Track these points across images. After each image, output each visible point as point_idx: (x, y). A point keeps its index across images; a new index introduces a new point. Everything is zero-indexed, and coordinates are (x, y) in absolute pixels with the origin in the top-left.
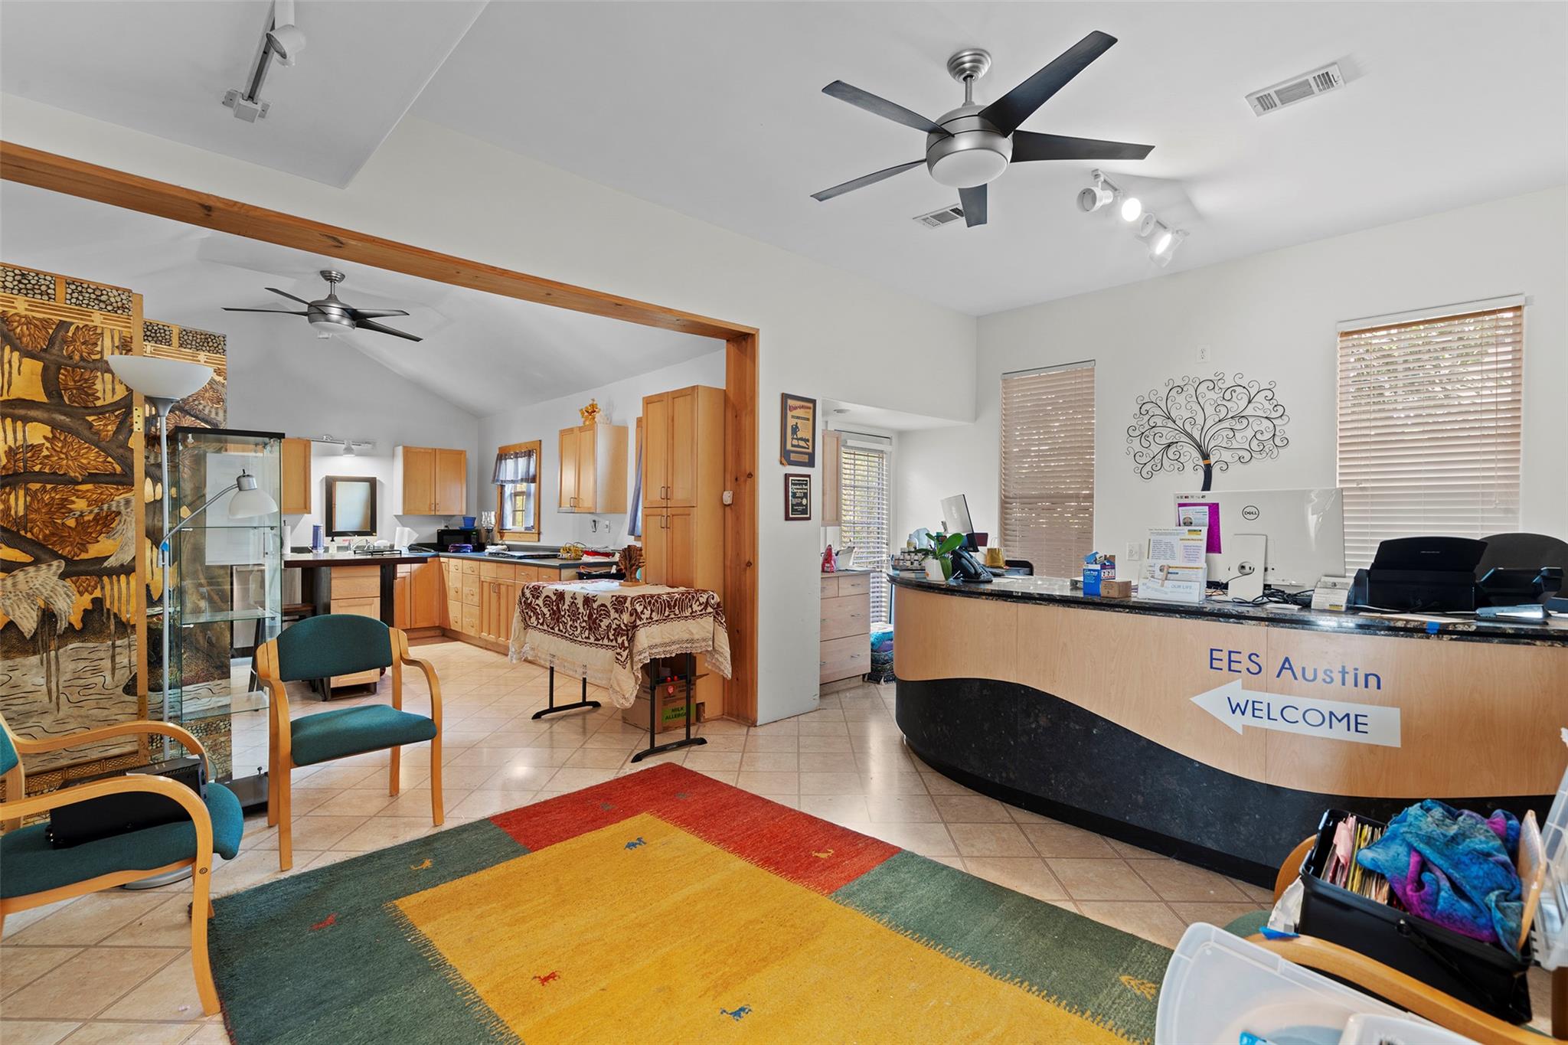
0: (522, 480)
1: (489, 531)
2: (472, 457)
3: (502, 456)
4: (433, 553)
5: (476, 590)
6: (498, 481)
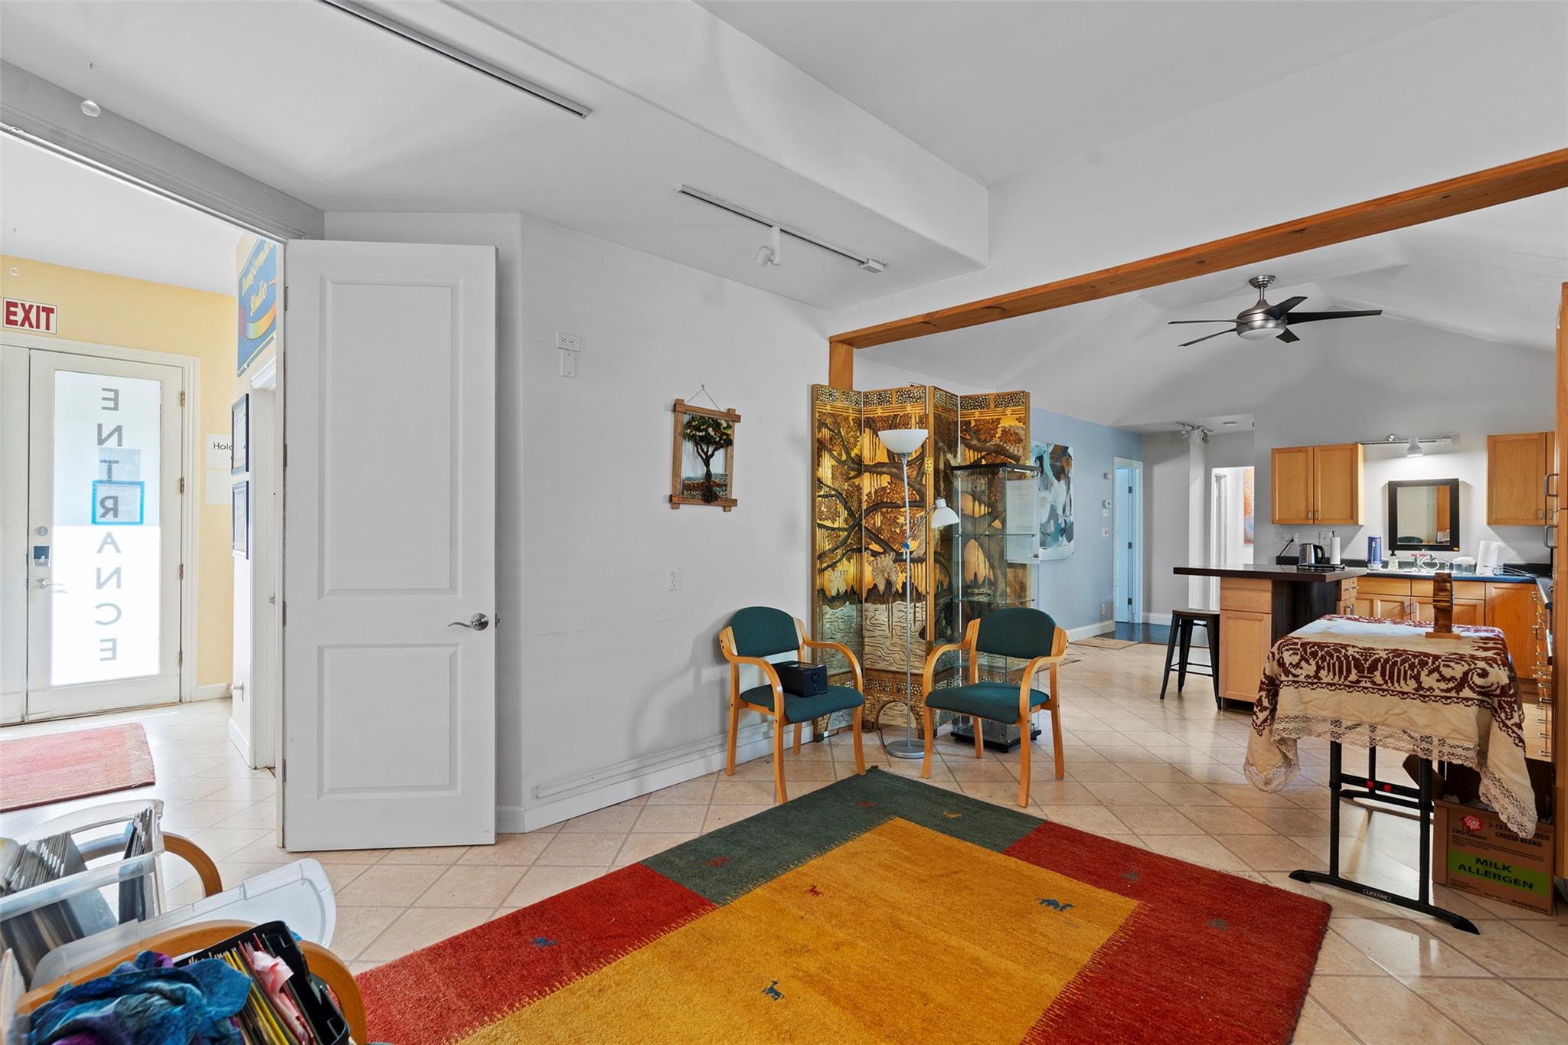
4: (1527, 577)
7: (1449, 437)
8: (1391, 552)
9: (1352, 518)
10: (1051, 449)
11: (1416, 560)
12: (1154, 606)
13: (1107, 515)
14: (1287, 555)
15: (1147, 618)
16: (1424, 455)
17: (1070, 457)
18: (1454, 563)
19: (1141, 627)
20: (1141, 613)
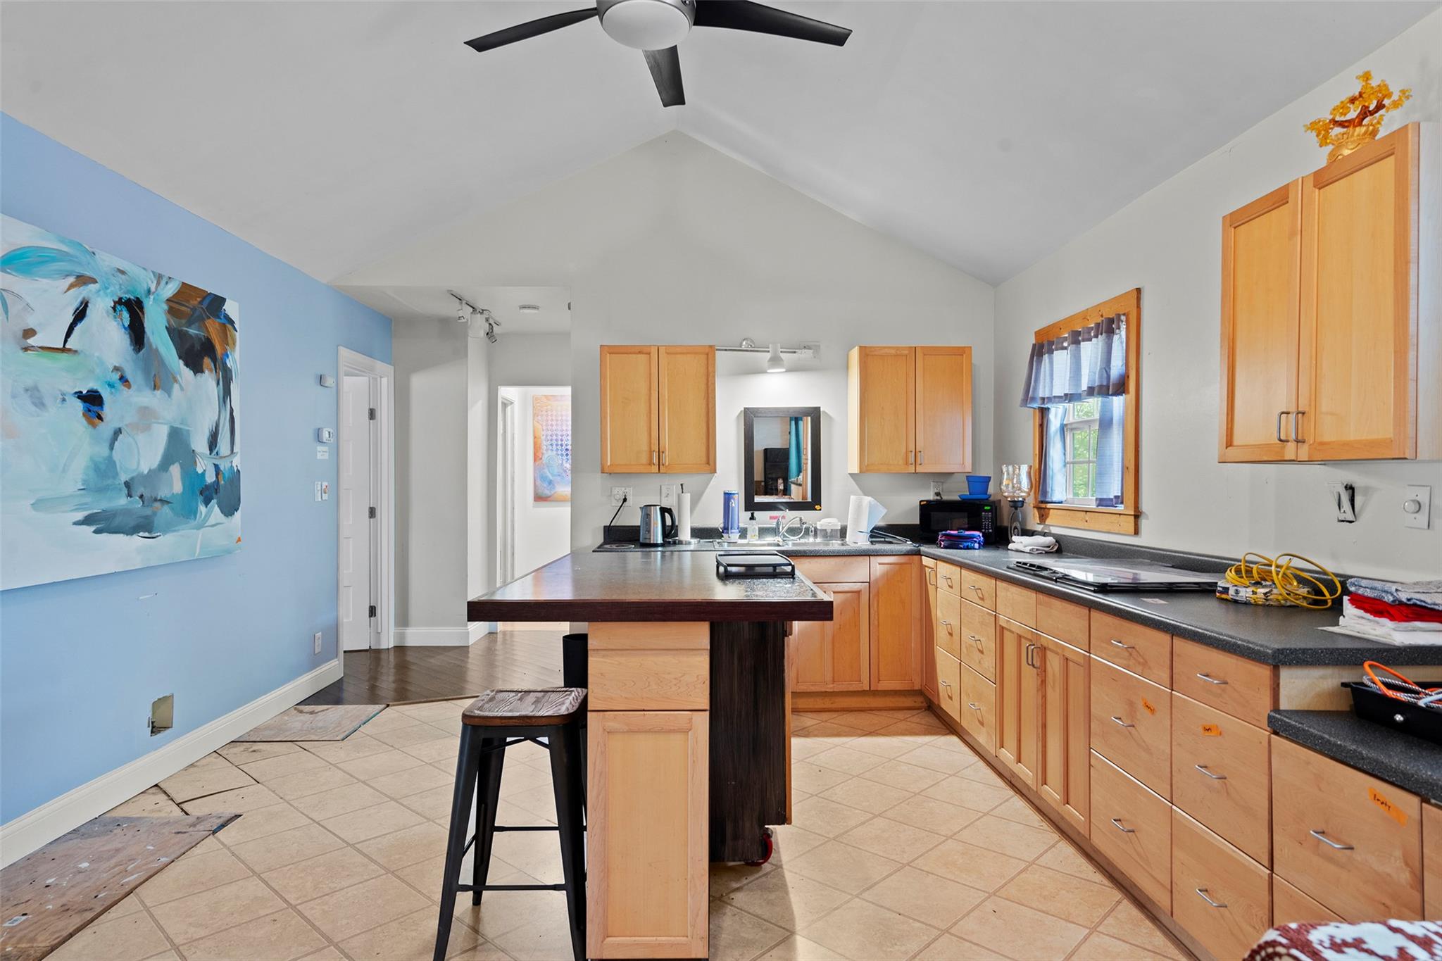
0: (1091, 391)
1: (1016, 505)
2: (983, 359)
3: (1043, 347)
4: (909, 545)
5: (990, 645)
6: (1033, 399)
7: (809, 348)
8: (749, 514)
9: (708, 463)
10: (170, 290)
11: (778, 524)
12: (415, 611)
13: (326, 456)
14: (618, 524)
15: (402, 636)
16: (789, 371)
17: (232, 322)
18: (819, 527)
19: (392, 653)
20: (392, 629)
